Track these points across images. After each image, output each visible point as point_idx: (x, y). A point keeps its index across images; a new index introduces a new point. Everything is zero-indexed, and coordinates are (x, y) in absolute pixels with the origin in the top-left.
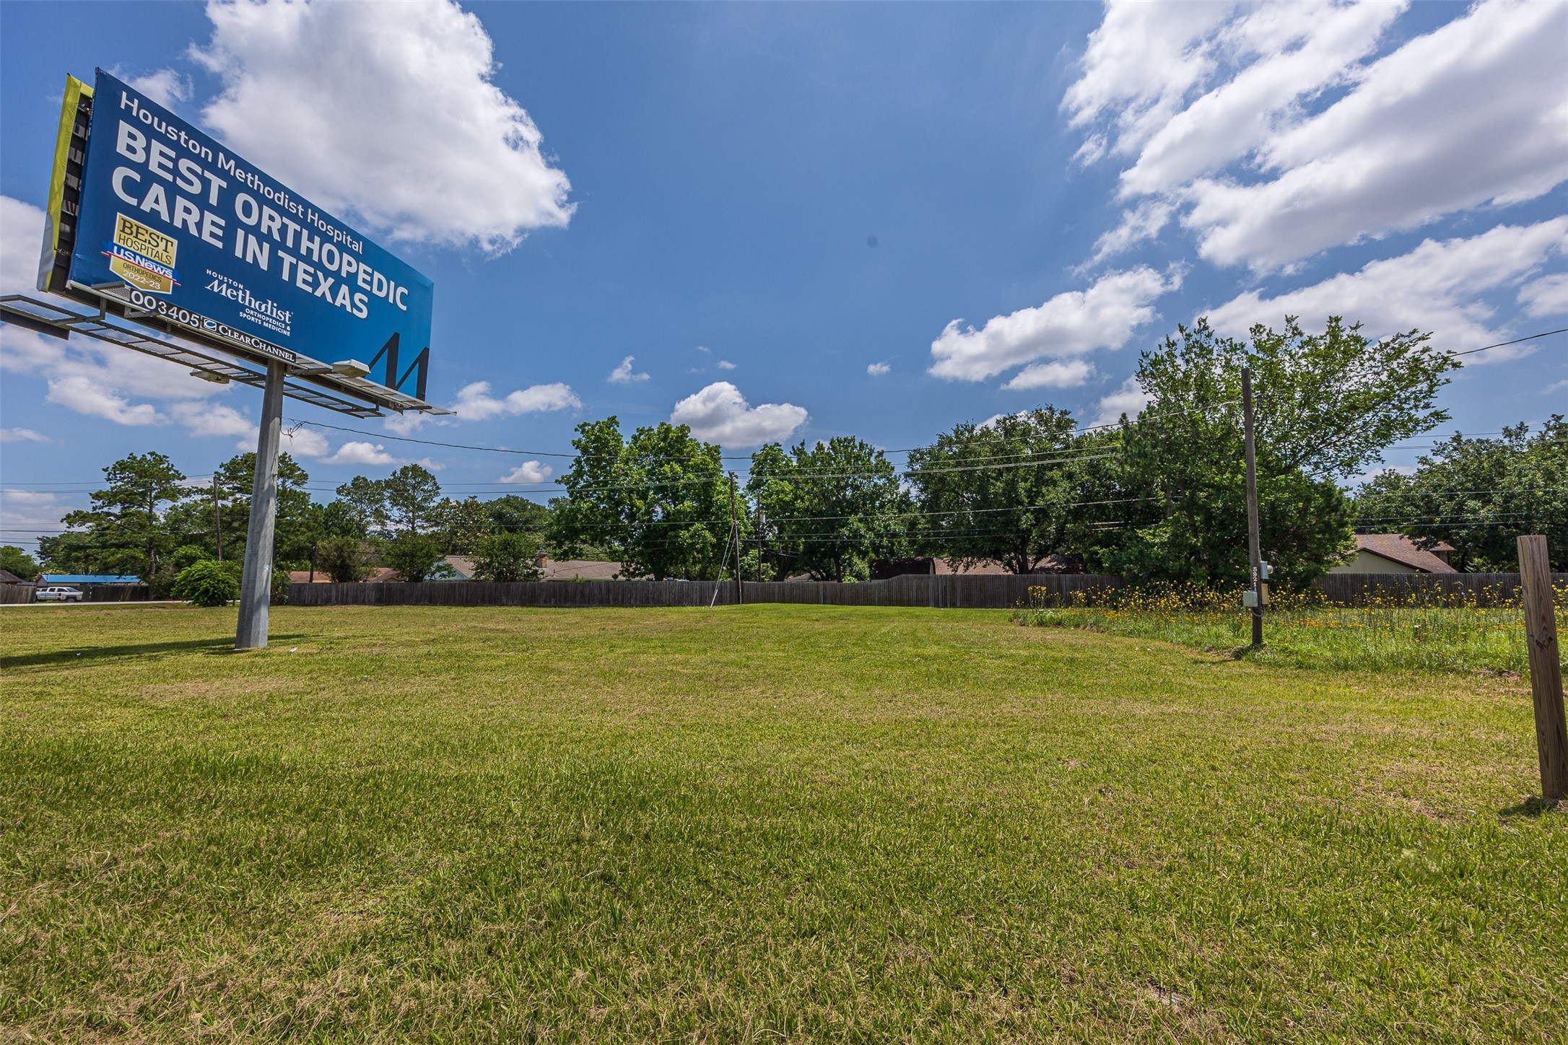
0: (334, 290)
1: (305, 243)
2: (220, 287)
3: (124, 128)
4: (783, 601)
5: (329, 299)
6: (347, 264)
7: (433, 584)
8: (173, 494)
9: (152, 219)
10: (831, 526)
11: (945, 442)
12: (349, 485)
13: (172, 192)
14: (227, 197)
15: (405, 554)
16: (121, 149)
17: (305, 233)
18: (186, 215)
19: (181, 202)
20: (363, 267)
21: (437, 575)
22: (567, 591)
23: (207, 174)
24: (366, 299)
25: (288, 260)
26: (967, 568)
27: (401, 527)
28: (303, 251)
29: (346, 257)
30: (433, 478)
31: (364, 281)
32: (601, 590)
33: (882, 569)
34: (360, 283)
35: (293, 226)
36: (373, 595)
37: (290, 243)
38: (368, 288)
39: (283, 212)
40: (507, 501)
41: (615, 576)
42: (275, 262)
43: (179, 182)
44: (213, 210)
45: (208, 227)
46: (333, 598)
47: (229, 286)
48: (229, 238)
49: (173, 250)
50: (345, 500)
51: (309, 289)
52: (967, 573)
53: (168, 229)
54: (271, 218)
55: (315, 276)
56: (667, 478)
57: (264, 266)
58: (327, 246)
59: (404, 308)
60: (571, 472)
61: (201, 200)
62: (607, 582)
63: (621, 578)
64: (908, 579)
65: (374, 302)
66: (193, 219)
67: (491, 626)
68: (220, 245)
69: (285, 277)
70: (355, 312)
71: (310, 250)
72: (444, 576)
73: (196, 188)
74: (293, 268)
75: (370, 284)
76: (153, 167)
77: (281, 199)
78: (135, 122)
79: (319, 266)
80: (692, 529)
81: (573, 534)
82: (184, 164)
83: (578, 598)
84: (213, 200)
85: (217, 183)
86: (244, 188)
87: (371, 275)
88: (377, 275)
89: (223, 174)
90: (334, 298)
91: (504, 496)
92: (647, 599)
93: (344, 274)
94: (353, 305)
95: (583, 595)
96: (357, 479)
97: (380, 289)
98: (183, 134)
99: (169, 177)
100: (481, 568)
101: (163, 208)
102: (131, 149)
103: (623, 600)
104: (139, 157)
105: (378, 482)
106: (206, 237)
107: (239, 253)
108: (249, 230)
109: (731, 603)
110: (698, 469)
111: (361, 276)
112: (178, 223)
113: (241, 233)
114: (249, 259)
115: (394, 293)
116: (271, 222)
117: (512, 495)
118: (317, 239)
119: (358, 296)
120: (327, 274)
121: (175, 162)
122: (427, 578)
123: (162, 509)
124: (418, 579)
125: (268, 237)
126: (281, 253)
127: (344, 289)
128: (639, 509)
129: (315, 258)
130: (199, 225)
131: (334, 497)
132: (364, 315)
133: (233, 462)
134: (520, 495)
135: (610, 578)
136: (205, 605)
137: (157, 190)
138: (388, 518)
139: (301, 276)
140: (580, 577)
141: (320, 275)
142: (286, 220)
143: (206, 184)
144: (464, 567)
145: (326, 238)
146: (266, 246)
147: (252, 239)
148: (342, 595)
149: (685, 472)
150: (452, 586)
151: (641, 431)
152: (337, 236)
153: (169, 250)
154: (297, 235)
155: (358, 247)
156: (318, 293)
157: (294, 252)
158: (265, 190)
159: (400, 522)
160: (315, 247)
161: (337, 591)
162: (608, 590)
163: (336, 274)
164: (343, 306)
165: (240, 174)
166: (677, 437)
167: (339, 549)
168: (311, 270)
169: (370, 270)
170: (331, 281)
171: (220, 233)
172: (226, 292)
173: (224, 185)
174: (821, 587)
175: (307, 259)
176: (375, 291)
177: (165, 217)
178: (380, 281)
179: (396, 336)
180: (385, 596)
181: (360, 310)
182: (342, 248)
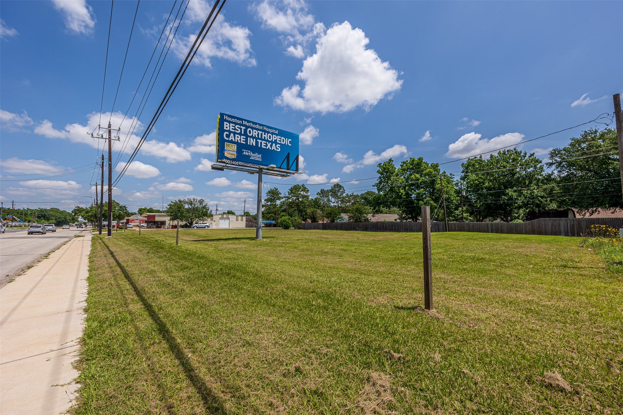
0: (271, 146)
1: (263, 136)
2: (246, 153)
3: (225, 123)
4: (469, 231)
5: (270, 149)
6: (274, 138)
7: (337, 223)
8: (279, 198)
9: (231, 142)
10: (498, 195)
11: (576, 143)
12: (320, 192)
13: (235, 133)
14: (245, 131)
15: (329, 214)
16: (225, 128)
17: (263, 133)
18: (238, 138)
19: (236, 135)
20: (278, 137)
21: (338, 220)
22: (377, 226)
23: (241, 127)
24: (280, 146)
25: (259, 141)
26: (592, 214)
27: (335, 204)
28: (263, 138)
29: (274, 136)
30: (343, 187)
31: (279, 141)
32: (389, 225)
33: (531, 216)
34: (278, 142)
35: (260, 132)
36: (321, 226)
37: (260, 137)
38: (280, 142)
39: (258, 130)
40: (368, 193)
41: (396, 220)
42: (257, 143)
43: (236, 131)
44: (243, 135)
45: (242, 139)
47: (247, 152)
48: (246, 141)
49: (236, 147)
50: (319, 197)
51: (265, 147)
52: (592, 217)
53: (234, 143)
54: (255, 132)
55: (266, 144)
56: (414, 180)
57: (254, 145)
58: (269, 134)
59: (290, 145)
60: (378, 182)
61: (240, 134)
62: (392, 222)
63: (398, 221)
64: (545, 220)
65: (282, 146)
66: (239, 139)
67: (324, 236)
68: (244, 143)
69: (259, 146)
70: (277, 150)
71: (265, 137)
72: (340, 220)
73: (239, 132)
74: (261, 143)
75: (281, 141)
76: (231, 130)
77: (257, 126)
78: (227, 121)
79: (267, 140)
80: (425, 200)
81: (379, 204)
82: (237, 126)
83: (382, 228)
84: (243, 133)
85: (243, 128)
86: (249, 127)
87: (281, 139)
88: (282, 138)
89: (244, 126)
90: (271, 148)
91: (367, 191)
92: (407, 229)
93: (273, 141)
94: (276, 148)
95: (383, 227)
96: (322, 190)
97: (283, 142)
98: (236, 120)
99: (234, 131)
100: (350, 218)
101: (233, 139)
102: (227, 127)
103: (398, 229)
104: (228, 129)
105: (328, 190)
106: (242, 142)
107: (249, 144)
108: (250, 137)
109: (443, 231)
110: (429, 174)
111: (278, 139)
112: (236, 141)
113: (249, 138)
114: (251, 144)
115: (287, 142)
116: (255, 133)
117: (369, 190)
118: (266, 134)
119: (278, 145)
120: (269, 142)
121: (235, 127)
122: (336, 221)
123: (278, 202)
124: (333, 221)
125: (255, 137)
126: (258, 140)
127: (274, 144)
128: (402, 194)
129: (266, 139)
130: (240, 140)
131: (316, 196)
132: (279, 150)
133: (291, 188)
134: (372, 190)
135: (393, 221)
136: (285, 229)
137: (232, 135)
138: (331, 201)
139: (263, 144)
140: (386, 220)
141: (268, 143)
142: (259, 131)
143: (241, 129)
144: (345, 217)
145: (268, 133)
146: (255, 140)
147: (251, 139)
148: (314, 226)
149: (421, 177)
150: (342, 224)
151: (404, 163)
152: (271, 131)
153: (234, 147)
154: (262, 134)
155: (277, 132)
156: (267, 148)
157: (261, 139)
158: (254, 126)
159: (334, 203)
160: (266, 136)
162: (392, 225)
163: (272, 142)
164: (274, 149)
165: (248, 124)
166: (418, 162)
167: (313, 212)
168: (265, 142)
169: (280, 137)
170: (270, 143)
171: (244, 140)
172: (247, 154)
173: (245, 128)
174: (490, 226)
175: (264, 140)
176: (282, 143)
177: (234, 140)
178: (283, 139)
179: (289, 154)
180: (325, 227)
181: (278, 149)
182: (273, 134)
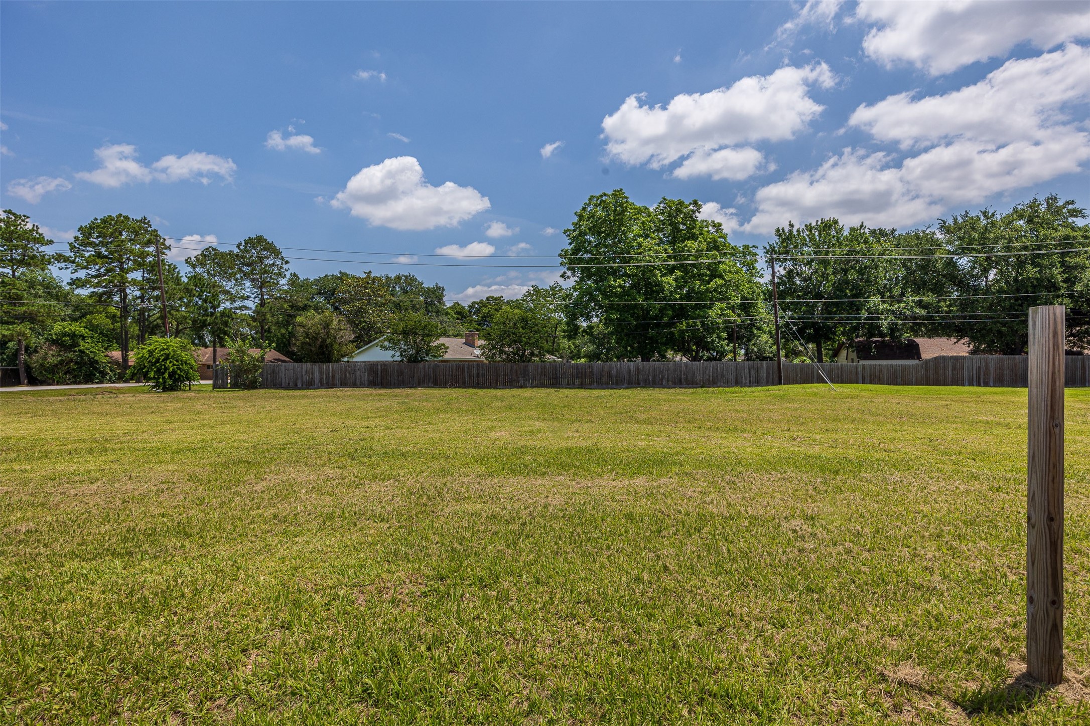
46: (317, 380)
148: (328, 378)
161: (321, 373)
